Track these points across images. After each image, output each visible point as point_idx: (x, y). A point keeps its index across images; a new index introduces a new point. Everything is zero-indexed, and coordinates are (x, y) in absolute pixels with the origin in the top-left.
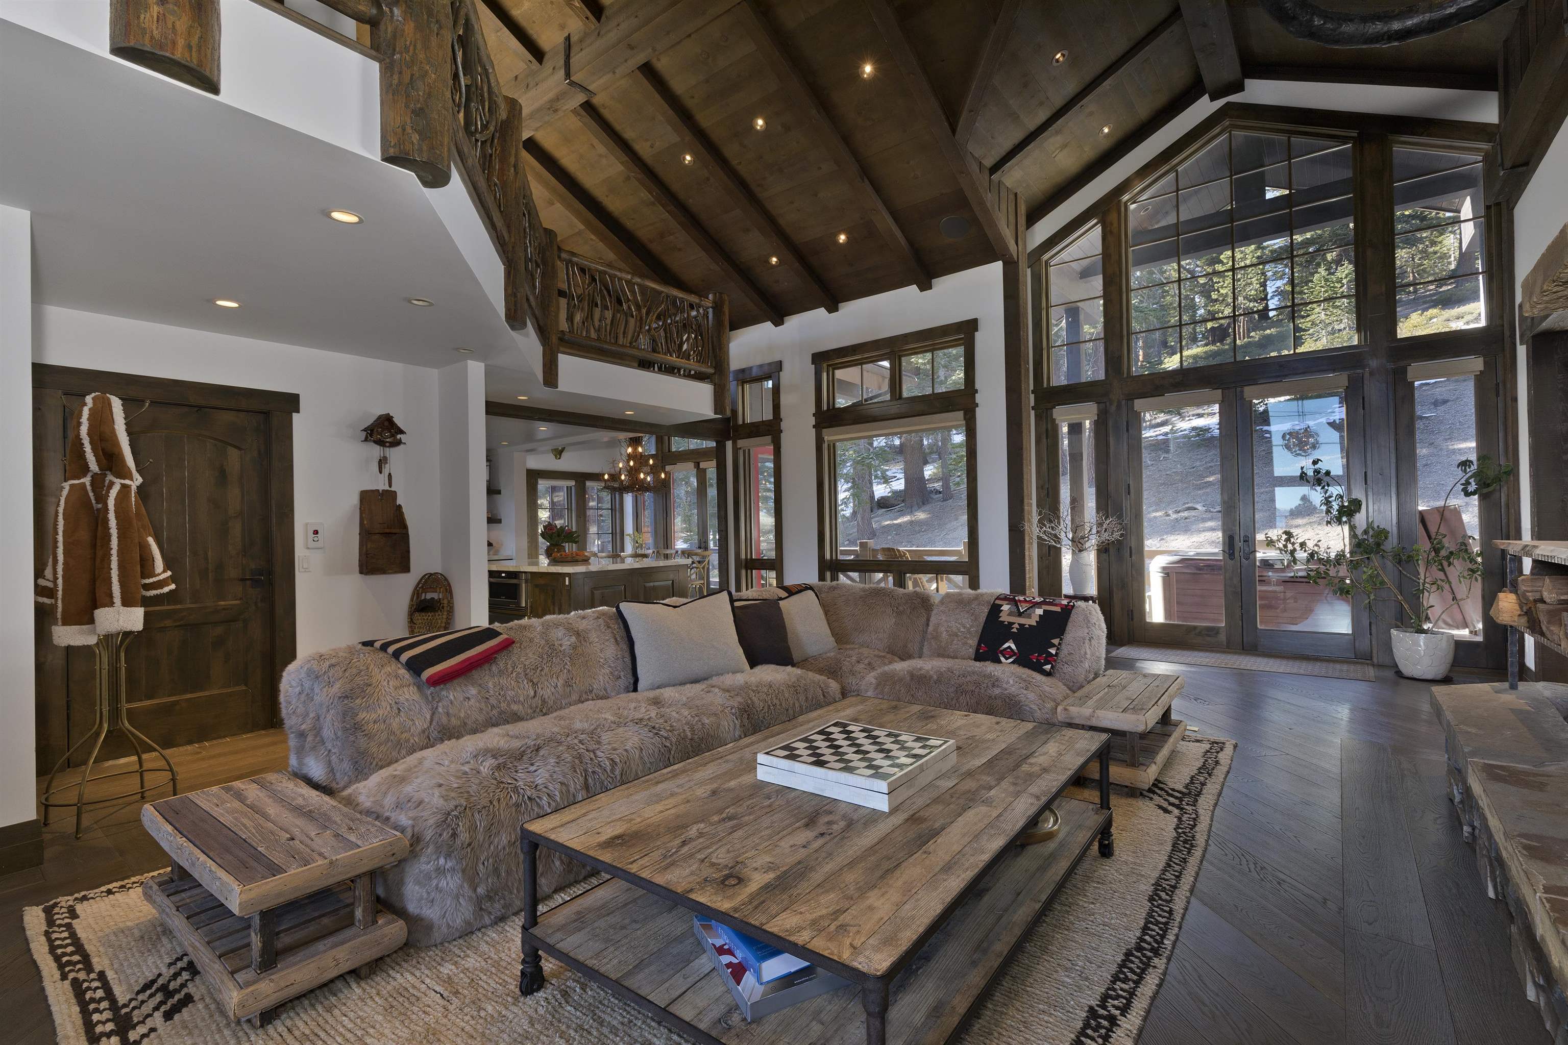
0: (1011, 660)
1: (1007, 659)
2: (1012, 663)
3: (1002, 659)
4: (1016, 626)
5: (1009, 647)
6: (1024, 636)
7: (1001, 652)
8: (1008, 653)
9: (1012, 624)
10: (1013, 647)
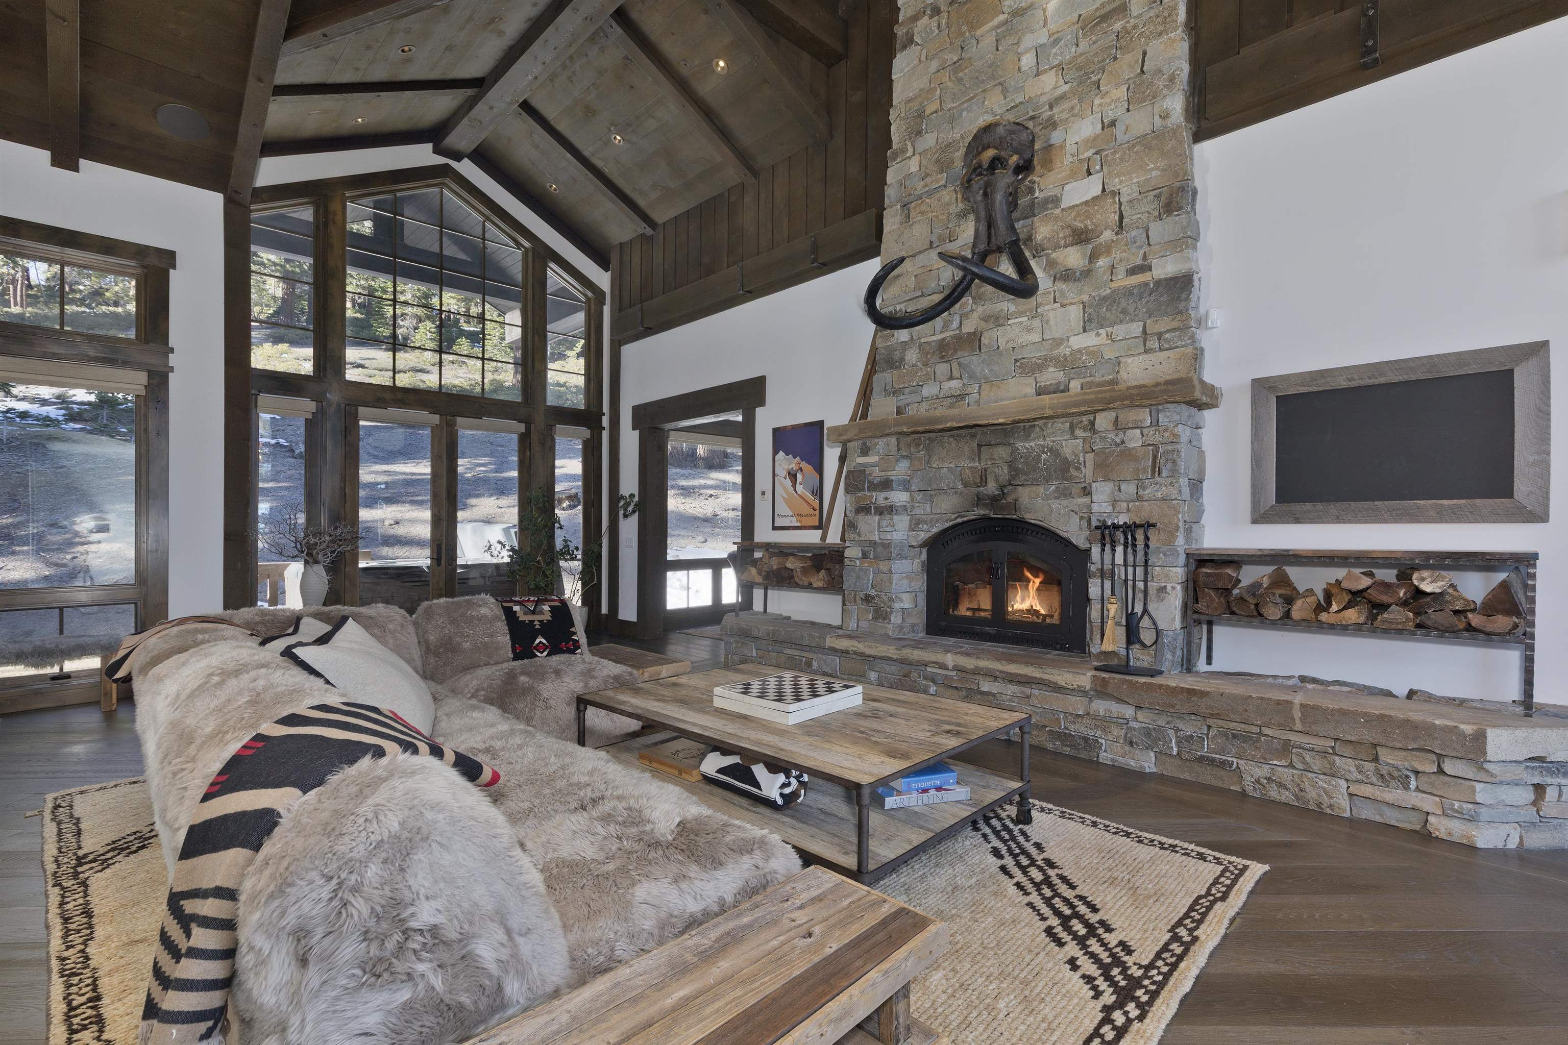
0: (545, 653)
1: (542, 653)
2: (548, 655)
3: (538, 654)
4: (536, 623)
5: (541, 642)
6: (546, 629)
7: (535, 648)
8: (538, 648)
9: (532, 622)
10: (544, 641)
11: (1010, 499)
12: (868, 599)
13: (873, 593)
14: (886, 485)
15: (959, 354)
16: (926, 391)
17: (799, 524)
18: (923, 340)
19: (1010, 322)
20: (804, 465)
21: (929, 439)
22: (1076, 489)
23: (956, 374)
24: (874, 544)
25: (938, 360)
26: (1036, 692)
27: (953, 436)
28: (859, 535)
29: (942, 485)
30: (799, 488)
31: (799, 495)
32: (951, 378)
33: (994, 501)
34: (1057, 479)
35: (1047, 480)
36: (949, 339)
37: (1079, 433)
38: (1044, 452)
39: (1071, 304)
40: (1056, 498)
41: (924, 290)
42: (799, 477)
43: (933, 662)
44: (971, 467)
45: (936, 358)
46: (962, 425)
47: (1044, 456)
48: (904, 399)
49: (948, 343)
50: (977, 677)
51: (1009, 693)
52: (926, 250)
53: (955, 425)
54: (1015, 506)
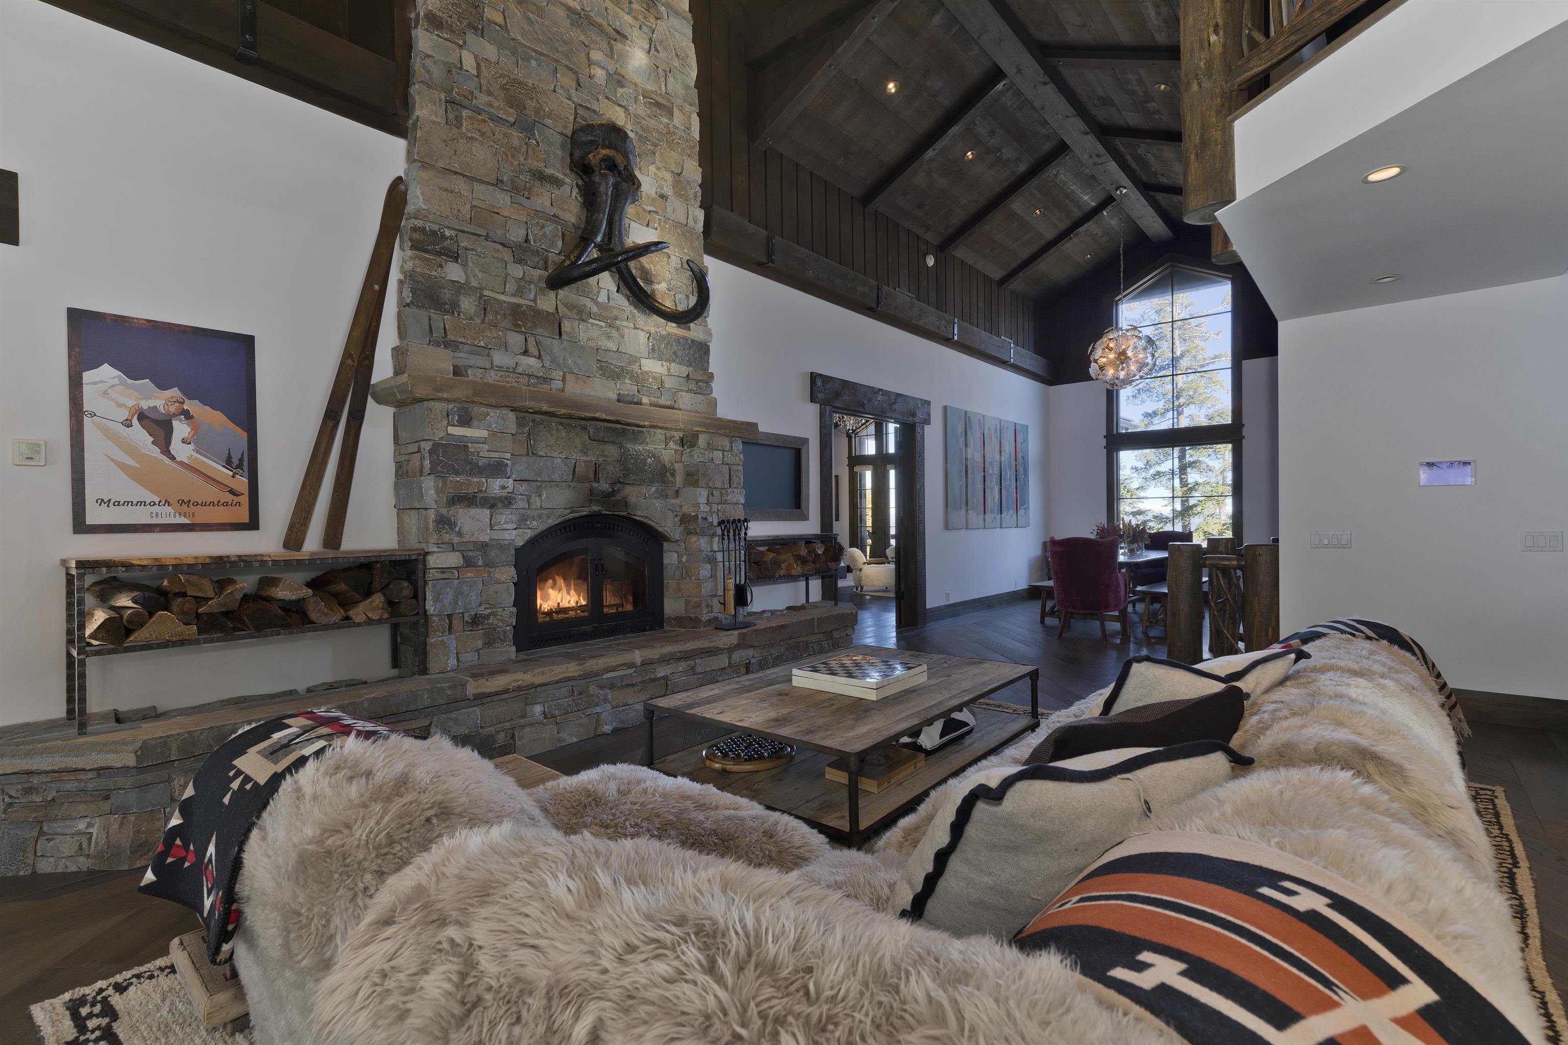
11: (618, 497)
12: (476, 621)
13: (482, 610)
14: (497, 469)
15: (539, 331)
16: (499, 358)
17: (185, 521)
18: (486, 293)
19: (591, 321)
20: (191, 406)
21: (533, 421)
22: (671, 492)
23: (533, 349)
24: (483, 547)
25: (510, 326)
26: (698, 661)
27: (562, 424)
28: (460, 534)
29: (556, 477)
30: (182, 451)
31: (182, 464)
32: (526, 353)
33: (606, 497)
34: (658, 482)
35: (651, 482)
36: (524, 308)
37: (672, 444)
38: (649, 457)
39: (643, 330)
40: (657, 498)
41: (491, 233)
42: (181, 429)
43: (622, 665)
44: (586, 461)
45: (506, 323)
46: (611, 418)
47: (649, 460)
48: (463, 358)
49: (524, 313)
50: (653, 666)
51: (681, 669)
52: (487, 183)
53: (604, 416)
54: (625, 503)
